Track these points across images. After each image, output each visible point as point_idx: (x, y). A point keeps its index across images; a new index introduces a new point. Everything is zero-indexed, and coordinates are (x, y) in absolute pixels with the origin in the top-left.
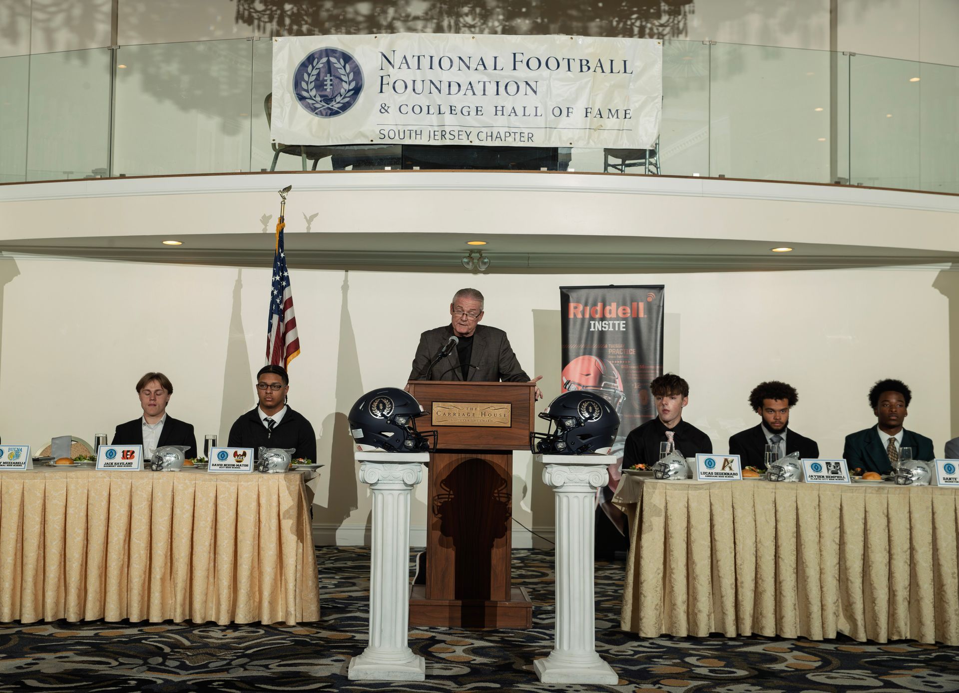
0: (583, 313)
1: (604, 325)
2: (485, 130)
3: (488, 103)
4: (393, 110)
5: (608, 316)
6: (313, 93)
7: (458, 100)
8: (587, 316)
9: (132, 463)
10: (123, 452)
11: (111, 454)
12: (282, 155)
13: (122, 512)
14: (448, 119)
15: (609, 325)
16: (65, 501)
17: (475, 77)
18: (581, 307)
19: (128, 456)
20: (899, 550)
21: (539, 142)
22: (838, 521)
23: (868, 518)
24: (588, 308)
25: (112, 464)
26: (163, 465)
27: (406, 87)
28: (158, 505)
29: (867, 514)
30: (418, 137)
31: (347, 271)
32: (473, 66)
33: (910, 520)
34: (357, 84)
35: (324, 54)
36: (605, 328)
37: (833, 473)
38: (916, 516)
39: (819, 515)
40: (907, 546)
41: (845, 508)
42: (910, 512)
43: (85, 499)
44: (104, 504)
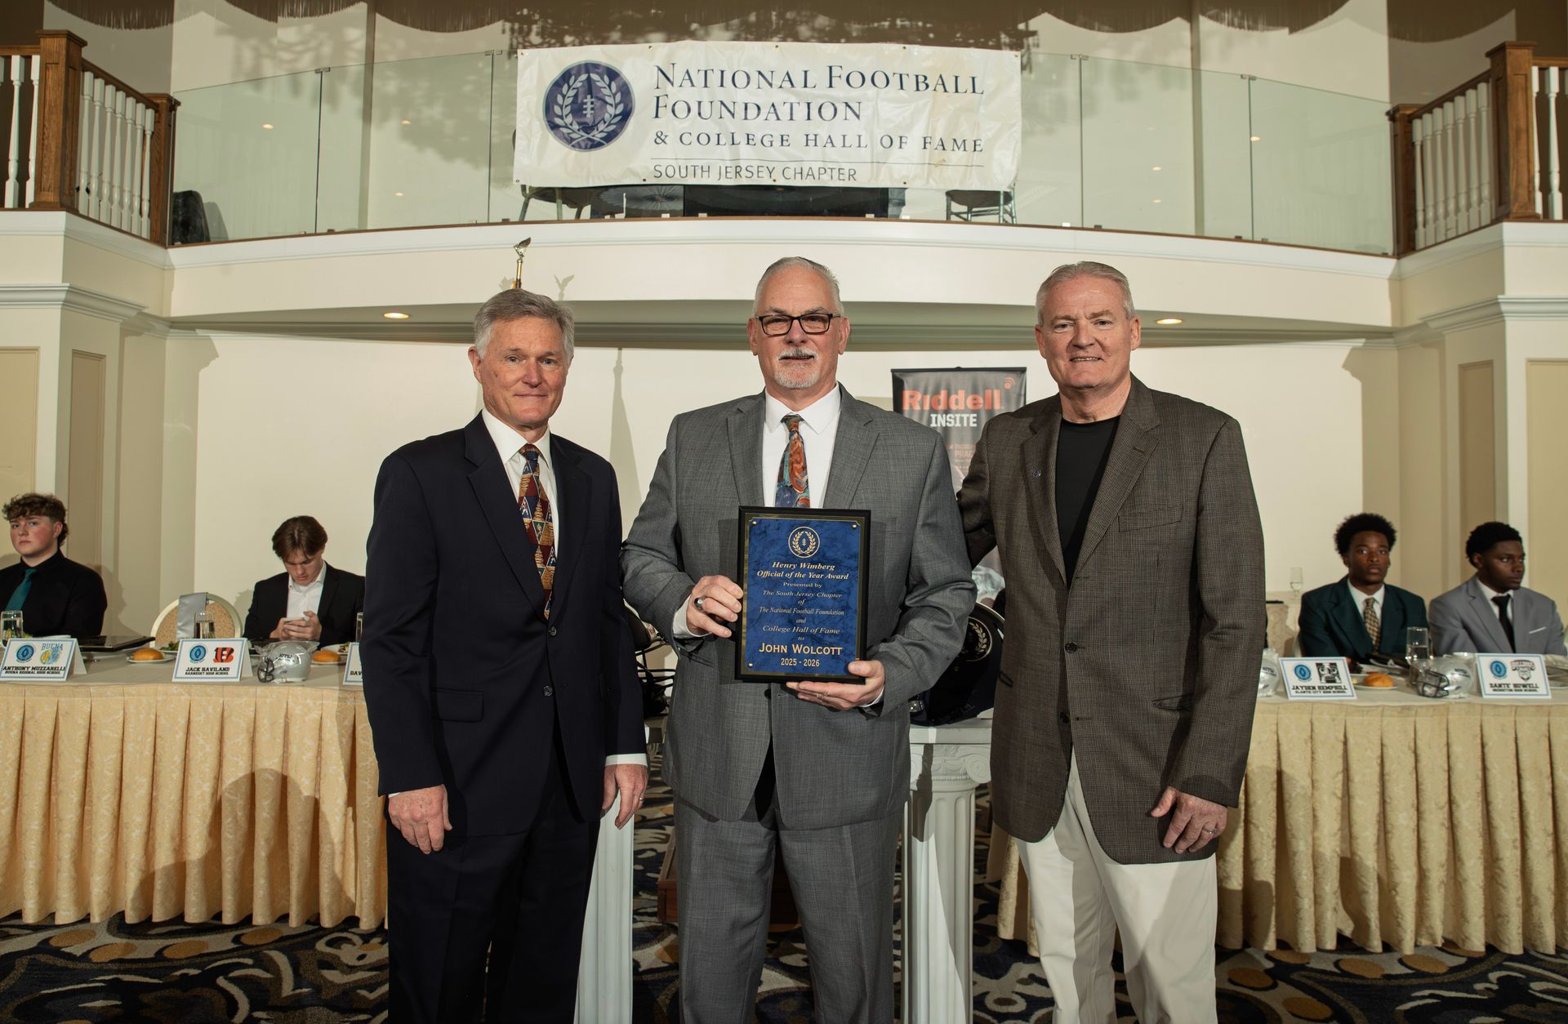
0: (922, 405)
1: (948, 420)
2: (792, 165)
3: (797, 130)
4: (672, 139)
5: (953, 407)
6: (569, 119)
7: (757, 126)
8: (927, 407)
9: (228, 669)
10: (217, 650)
11: (198, 653)
12: (533, 202)
13: (208, 750)
14: (744, 150)
15: (955, 419)
16: (120, 732)
17: (778, 96)
18: (919, 396)
19: (224, 658)
20: (1434, 806)
21: (865, 180)
22: (1340, 761)
23: (1385, 756)
24: (928, 397)
25: (198, 669)
26: (273, 673)
27: (689, 110)
28: (263, 738)
29: (1385, 749)
30: (705, 174)
31: (620, 349)
32: (776, 82)
33: (1449, 757)
34: (625, 107)
35: (583, 70)
36: (950, 423)
37: (1329, 681)
38: (1456, 749)
39: (1313, 753)
40: (1444, 799)
41: (1351, 741)
42: (1448, 745)
43: (152, 728)
44: (180, 736)
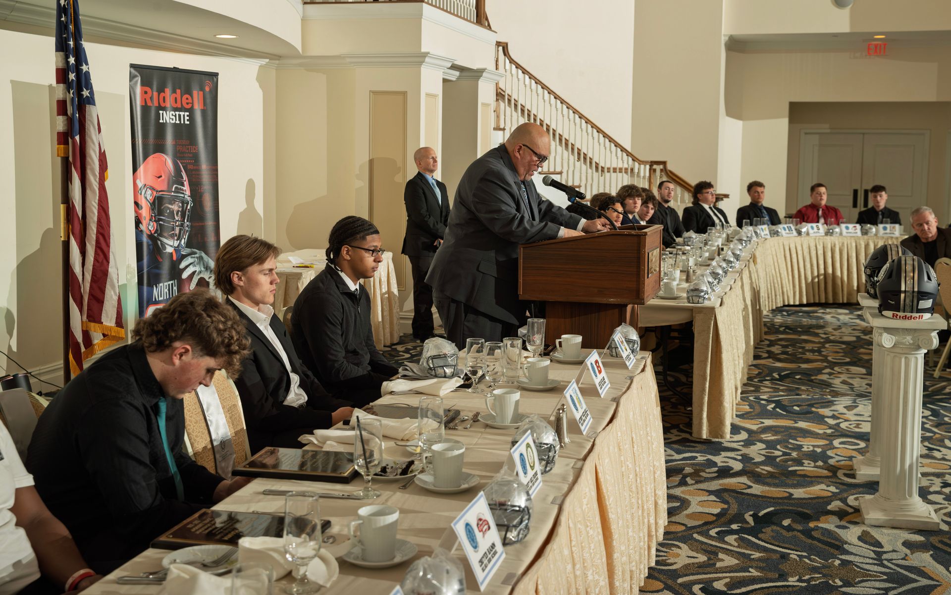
0: (153, 101)
15: (175, 116)
36: (172, 119)
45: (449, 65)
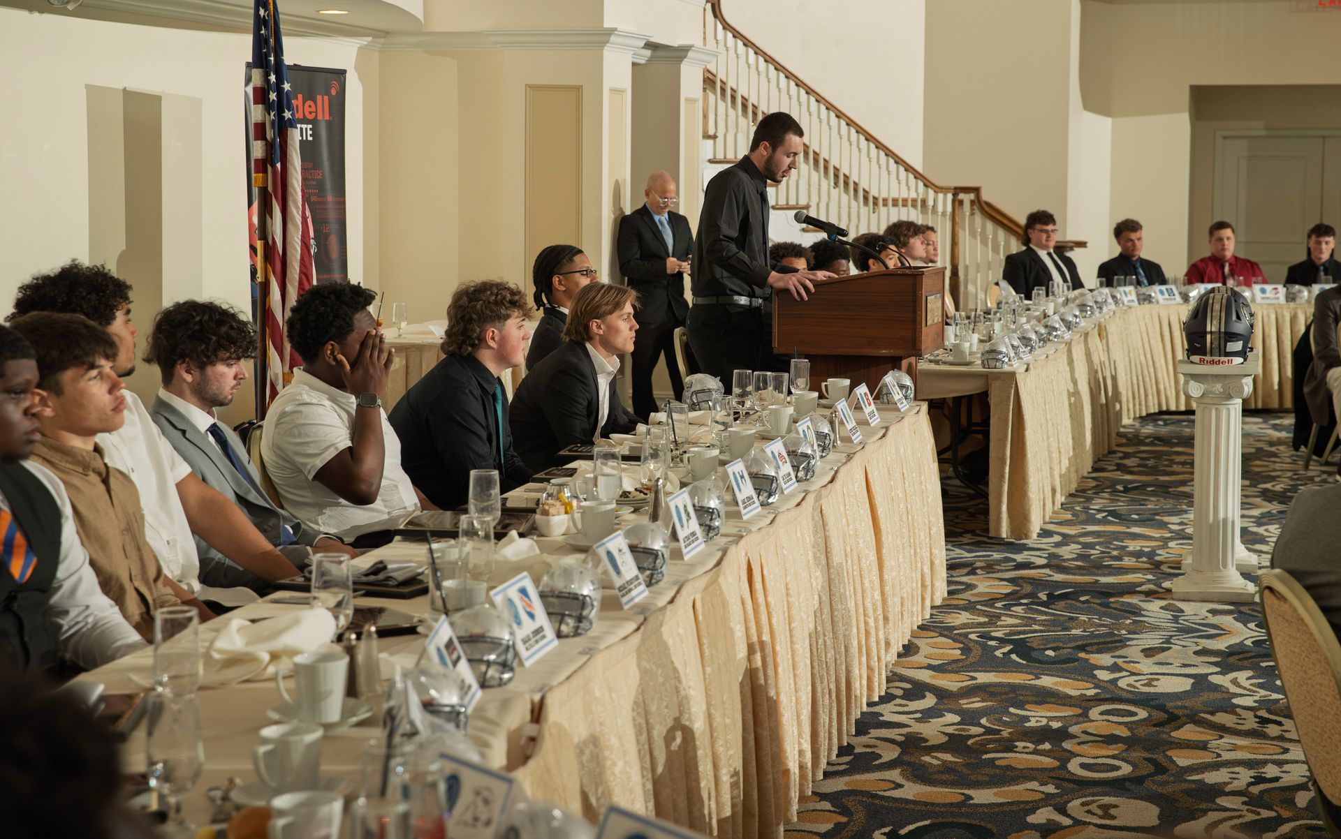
45: (642, 44)
